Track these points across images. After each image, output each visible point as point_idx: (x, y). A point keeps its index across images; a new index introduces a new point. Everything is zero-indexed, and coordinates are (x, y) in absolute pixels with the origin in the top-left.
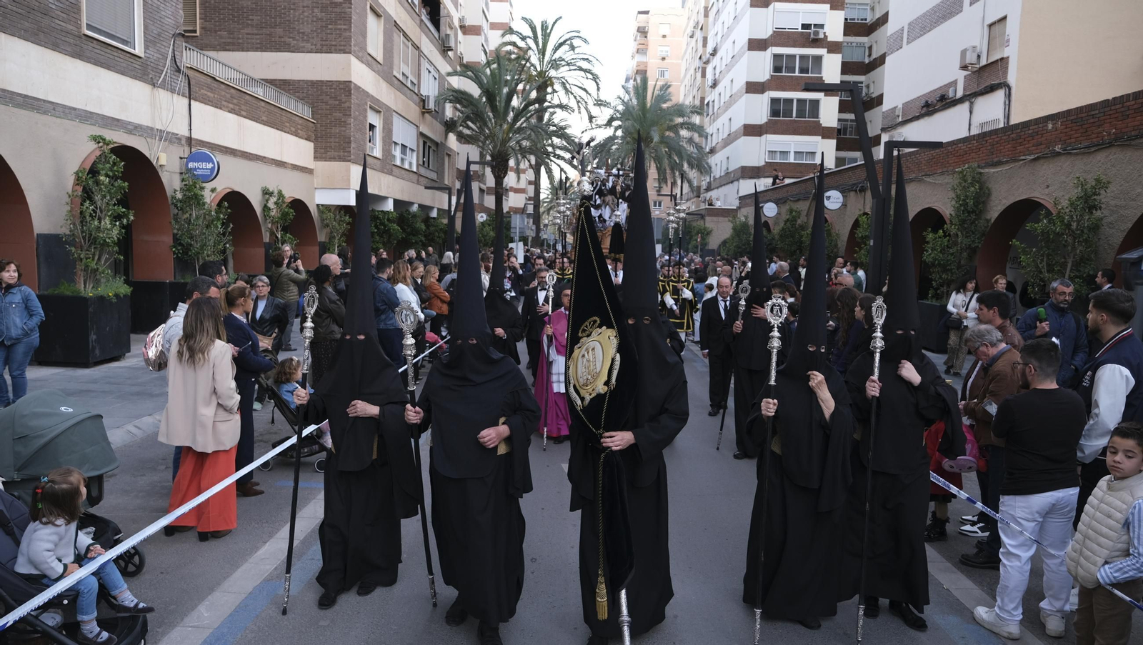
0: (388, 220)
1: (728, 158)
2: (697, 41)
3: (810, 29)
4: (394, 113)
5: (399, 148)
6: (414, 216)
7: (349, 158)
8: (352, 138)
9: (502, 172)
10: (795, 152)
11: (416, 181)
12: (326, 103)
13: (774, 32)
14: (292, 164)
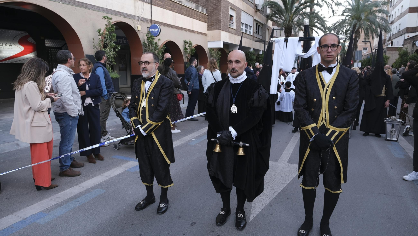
1: (400, 24)
4: (242, 11)
5: (244, 26)
6: (251, 53)
7: (220, 29)
8: (221, 20)
11: (252, 39)
12: (212, 7)
14: (197, 32)
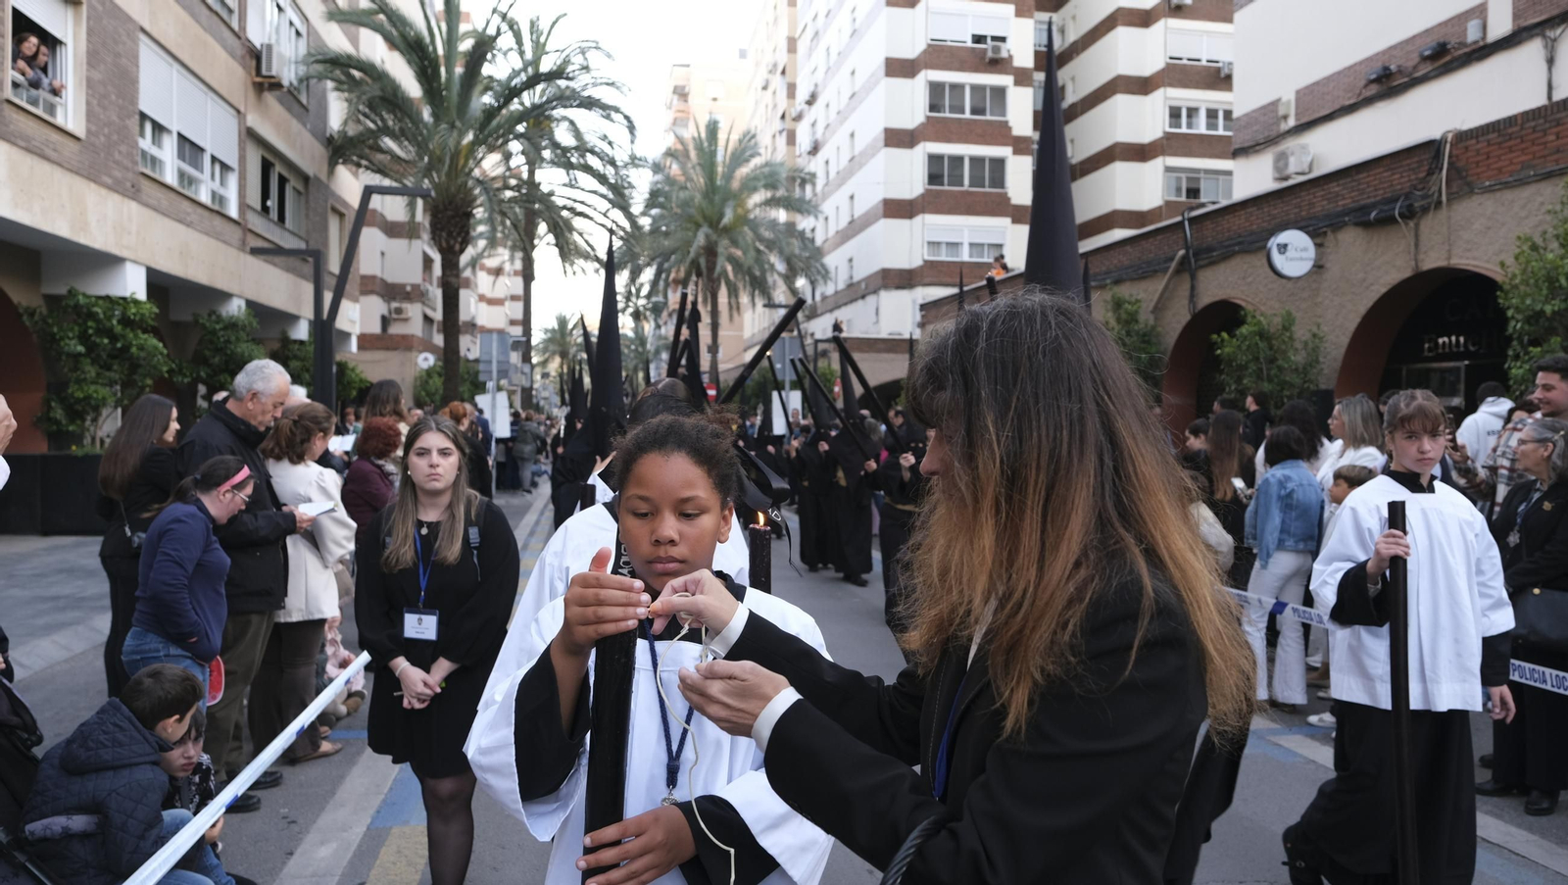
0: (126, 321)
1: (851, 260)
2: (774, 93)
3: (985, 43)
4: (142, 37)
5: (170, 145)
9: (455, 239)
10: (971, 245)
11: (236, 242)
13: (929, 46)
